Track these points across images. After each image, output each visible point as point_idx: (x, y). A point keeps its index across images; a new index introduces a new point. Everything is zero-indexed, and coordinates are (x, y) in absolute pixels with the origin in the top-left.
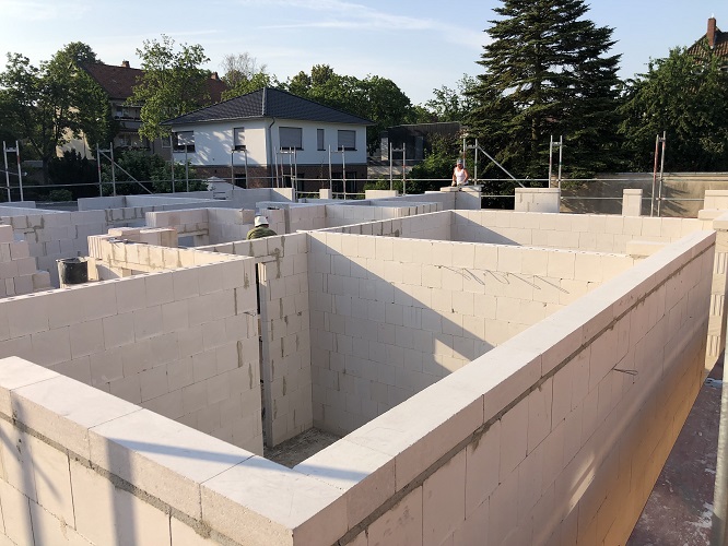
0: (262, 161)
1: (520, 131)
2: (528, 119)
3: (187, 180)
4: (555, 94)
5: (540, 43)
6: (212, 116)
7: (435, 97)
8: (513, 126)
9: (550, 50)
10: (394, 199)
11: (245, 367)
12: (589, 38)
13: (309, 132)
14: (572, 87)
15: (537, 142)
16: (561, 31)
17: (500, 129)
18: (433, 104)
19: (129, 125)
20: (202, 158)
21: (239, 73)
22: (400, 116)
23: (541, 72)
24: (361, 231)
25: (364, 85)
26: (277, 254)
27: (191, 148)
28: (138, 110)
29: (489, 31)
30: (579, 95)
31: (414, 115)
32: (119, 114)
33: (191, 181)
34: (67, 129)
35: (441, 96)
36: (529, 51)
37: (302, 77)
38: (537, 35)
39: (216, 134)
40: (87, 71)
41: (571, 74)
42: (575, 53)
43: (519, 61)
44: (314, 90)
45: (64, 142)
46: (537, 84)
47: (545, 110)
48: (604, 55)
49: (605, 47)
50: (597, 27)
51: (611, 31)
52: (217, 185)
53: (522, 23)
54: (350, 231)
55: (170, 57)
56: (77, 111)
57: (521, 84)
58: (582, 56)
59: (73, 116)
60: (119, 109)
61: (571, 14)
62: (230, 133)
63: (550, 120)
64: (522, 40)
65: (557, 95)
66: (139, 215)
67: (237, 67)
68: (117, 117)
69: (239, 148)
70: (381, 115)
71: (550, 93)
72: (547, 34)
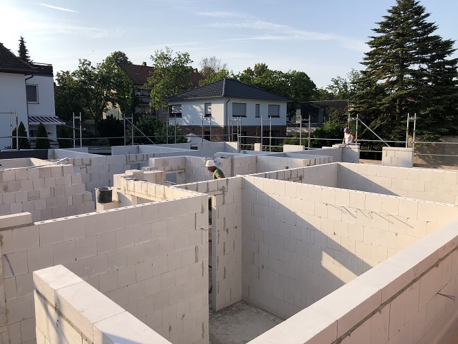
0: (221, 123)
1: (389, 107)
2: (394, 100)
3: (176, 136)
4: (413, 83)
5: (403, 50)
6: (193, 96)
7: (332, 83)
8: (384, 104)
9: (411, 55)
10: (301, 153)
11: (200, 262)
12: (438, 46)
13: (251, 106)
14: (425, 78)
15: (400, 114)
16: (418, 42)
17: (375, 105)
18: (331, 87)
19: (144, 100)
20: (186, 121)
21: (210, 68)
22: (309, 96)
23: (404, 69)
24: (277, 176)
25: (286, 76)
26: (223, 190)
27: (179, 115)
28: (150, 91)
29: (369, 43)
30: (430, 84)
31: (319, 94)
32: (139, 93)
33: (178, 136)
34: (109, 103)
35: (336, 83)
36: (395, 56)
37: (249, 71)
38: (401, 45)
39: (194, 106)
40: (123, 69)
41: (425, 70)
42: (428, 56)
43: (389, 62)
44: (256, 80)
45: (107, 110)
46: (401, 77)
47: (405, 94)
48: (448, 58)
49: (449, 53)
50: (443, 40)
51: (453, 42)
52: (193, 139)
53: (391, 37)
54: (270, 176)
55: (170, 60)
56: (115, 92)
57: (390, 77)
58: (433, 58)
59: (113, 94)
60: (139, 90)
61: (425, 32)
62: (203, 106)
63: (410, 100)
64: (391, 48)
65: (415, 84)
66: (145, 159)
67: (209, 65)
68: (138, 95)
69: (208, 115)
70: (297, 95)
71: (410, 82)
72: (408, 44)
